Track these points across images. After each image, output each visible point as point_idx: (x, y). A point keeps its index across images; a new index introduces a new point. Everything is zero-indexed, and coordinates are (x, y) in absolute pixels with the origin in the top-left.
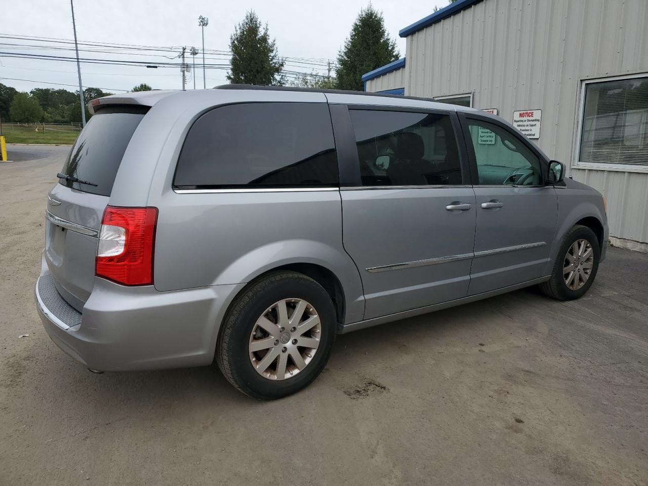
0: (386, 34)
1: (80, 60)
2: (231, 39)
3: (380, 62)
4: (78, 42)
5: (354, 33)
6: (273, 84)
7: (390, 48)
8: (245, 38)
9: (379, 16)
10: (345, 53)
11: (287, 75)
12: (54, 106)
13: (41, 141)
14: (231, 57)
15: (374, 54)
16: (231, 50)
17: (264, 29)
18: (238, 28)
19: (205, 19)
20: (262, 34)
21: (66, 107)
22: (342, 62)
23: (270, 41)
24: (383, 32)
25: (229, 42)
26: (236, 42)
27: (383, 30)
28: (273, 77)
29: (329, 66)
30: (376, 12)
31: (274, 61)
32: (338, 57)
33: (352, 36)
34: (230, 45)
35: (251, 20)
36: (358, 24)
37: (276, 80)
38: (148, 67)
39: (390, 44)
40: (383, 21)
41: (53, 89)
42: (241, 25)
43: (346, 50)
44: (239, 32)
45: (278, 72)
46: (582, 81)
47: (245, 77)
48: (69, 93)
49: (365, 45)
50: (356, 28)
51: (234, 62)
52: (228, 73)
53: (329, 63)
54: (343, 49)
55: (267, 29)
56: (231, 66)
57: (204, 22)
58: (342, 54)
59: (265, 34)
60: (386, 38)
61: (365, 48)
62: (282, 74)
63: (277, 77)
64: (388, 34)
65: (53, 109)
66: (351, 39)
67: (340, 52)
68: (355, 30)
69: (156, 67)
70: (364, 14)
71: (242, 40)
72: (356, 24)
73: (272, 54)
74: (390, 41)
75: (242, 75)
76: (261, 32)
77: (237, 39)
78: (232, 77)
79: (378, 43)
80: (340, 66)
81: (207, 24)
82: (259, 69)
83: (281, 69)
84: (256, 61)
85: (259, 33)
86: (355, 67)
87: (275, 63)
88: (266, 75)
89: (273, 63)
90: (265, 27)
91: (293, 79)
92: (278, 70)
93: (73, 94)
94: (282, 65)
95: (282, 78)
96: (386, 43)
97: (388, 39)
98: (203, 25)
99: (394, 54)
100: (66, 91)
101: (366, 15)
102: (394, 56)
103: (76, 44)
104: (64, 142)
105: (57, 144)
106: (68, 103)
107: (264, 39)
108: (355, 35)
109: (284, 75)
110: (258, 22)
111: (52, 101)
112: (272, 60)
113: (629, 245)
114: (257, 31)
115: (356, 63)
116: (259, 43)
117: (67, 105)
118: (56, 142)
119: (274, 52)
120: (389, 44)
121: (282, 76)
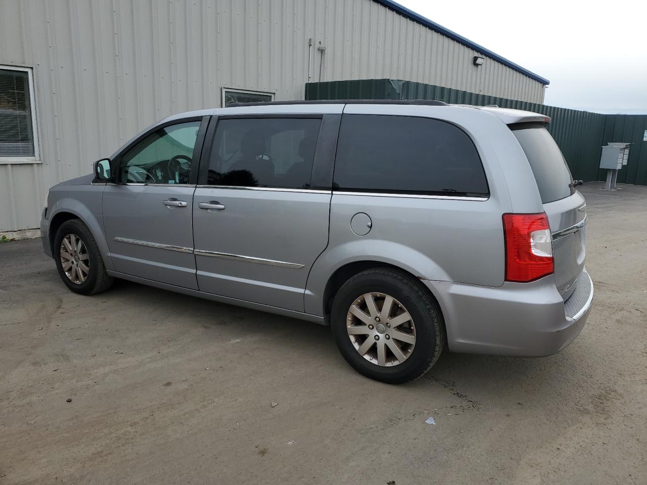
113: (29, 235)
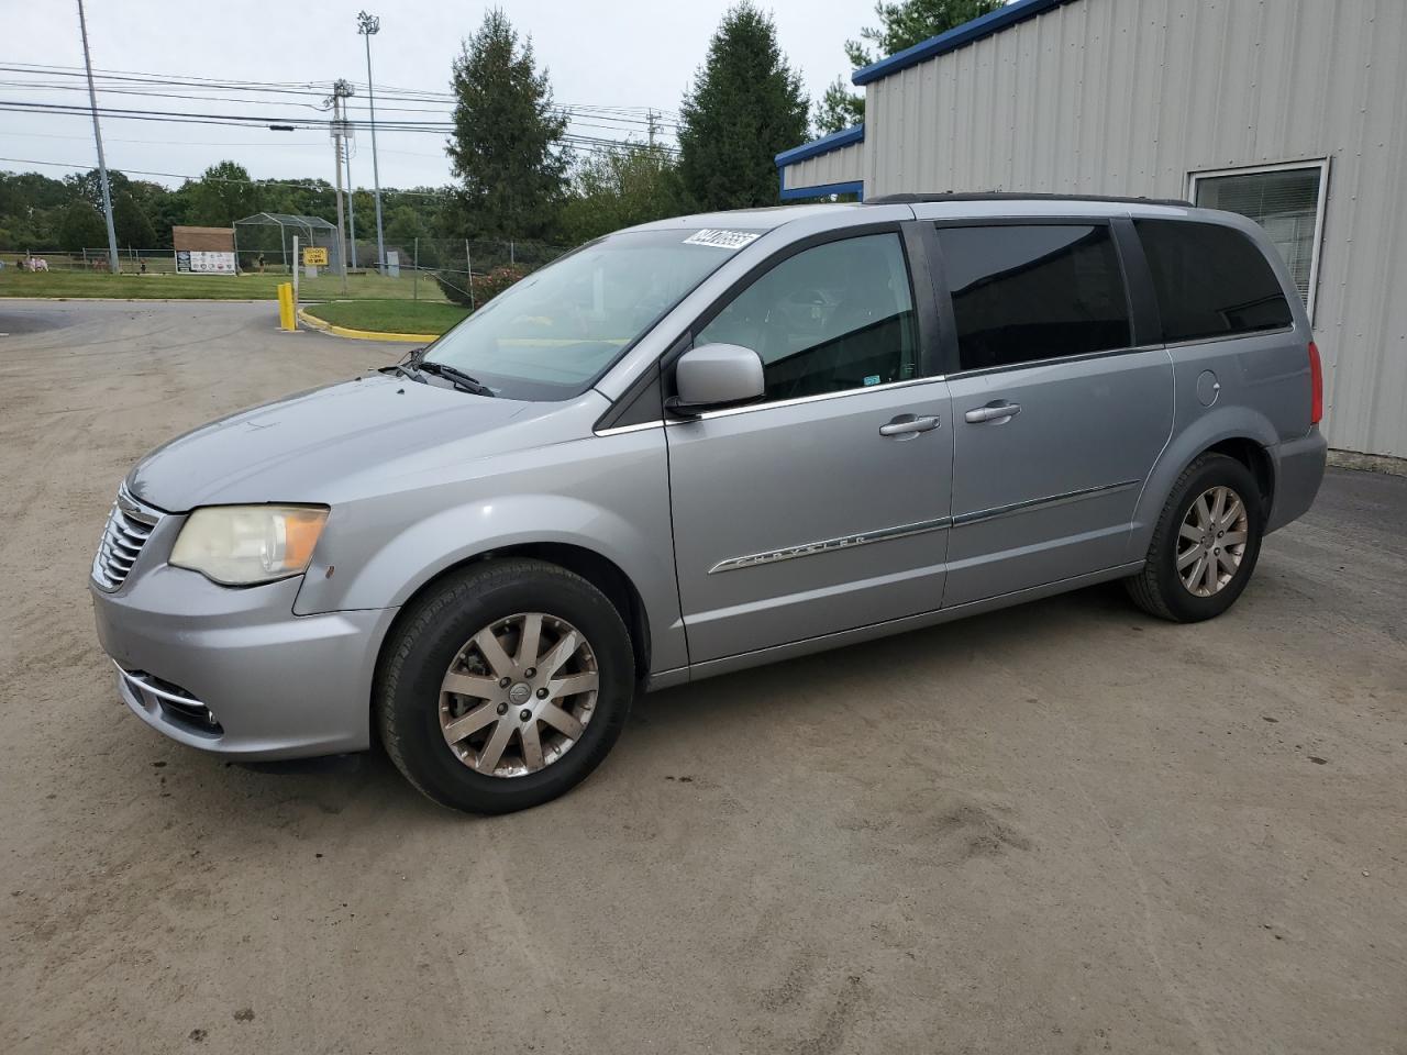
0: (781, 59)
1: (99, 113)
2: (455, 68)
3: (770, 118)
4: (93, 73)
5: (714, 57)
6: (545, 163)
7: (789, 89)
8: (484, 66)
9: (765, 20)
10: (696, 98)
11: (575, 145)
12: (18, 211)
13: (26, 291)
14: (453, 107)
15: (760, 100)
16: (453, 92)
17: (523, 47)
18: (468, 47)
19: (374, 19)
20: (520, 59)
21: (44, 214)
22: (689, 115)
23: (536, 74)
24: (776, 54)
25: (451, 76)
26: (464, 75)
27: (775, 51)
28: (544, 149)
29: (651, 124)
30: (759, 13)
31: (547, 115)
32: (683, 106)
33: (710, 63)
34: (453, 82)
35: (497, 28)
36: (722, 37)
37: (551, 154)
38: (273, 128)
39: (790, 79)
40: (775, 32)
41: (11, 173)
42: (474, 38)
43: (699, 92)
44: (470, 53)
45: (556, 139)
46: (1189, 174)
47: (486, 150)
48: (48, 181)
49: (739, 82)
50: (718, 46)
51: (462, 118)
52: (448, 142)
53: (651, 118)
54: (692, 91)
55: (529, 48)
56: (454, 127)
57: (369, 26)
58: (691, 100)
59: (526, 57)
60: (781, 66)
61: (739, 88)
62: (564, 143)
63: (554, 149)
64: (786, 60)
65: (15, 217)
66: (709, 69)
67: (685, 96)
68: (716, 49)
69: (291, 129)
70: (734, 16)
71: (477, 71)
72: (718, 39)
73: (541, 101)
74: (791, 73)
75: (479, 147)
76: (517, 55)
77: (467, 68)
78: (458, 149)
79: (765, 78)
80: (687, 126)
81: (376, 30)
82: (517, 133)
83: (562, 133)
84: (510, 116)
85: (512, 56)
86: (718, 128)
87: (549, 120)
88: (531, 145)
89: (545, 119)
90: (525, 44)
91: (588, 154)
92: (555, 135)
93: (57, 183)
94: (563, 124)
95: (564, 152)
96: (781, 78)
97: (787, 70)
98: (368, 32)
99: (799, 100)
100: (41, 176)
101: (739, 18)
102: (798, 105)
103: (90, 76)
104: (78, 292)
105: (63, 297)
106: (47, 205)
107: (524, 68)
108: (716, 61)
109: (569, 144)
110: (511, 33)
111: (10, 200)
112: (541, 112)
114: (509, 52)
115: (721, 119)
116: (515, 78)
117: (46, 209)
118: (58, 292)
119: (546, 96)
120: (786, 79)
121: (564, 147)
